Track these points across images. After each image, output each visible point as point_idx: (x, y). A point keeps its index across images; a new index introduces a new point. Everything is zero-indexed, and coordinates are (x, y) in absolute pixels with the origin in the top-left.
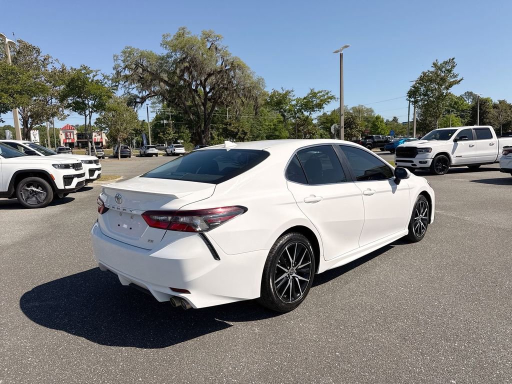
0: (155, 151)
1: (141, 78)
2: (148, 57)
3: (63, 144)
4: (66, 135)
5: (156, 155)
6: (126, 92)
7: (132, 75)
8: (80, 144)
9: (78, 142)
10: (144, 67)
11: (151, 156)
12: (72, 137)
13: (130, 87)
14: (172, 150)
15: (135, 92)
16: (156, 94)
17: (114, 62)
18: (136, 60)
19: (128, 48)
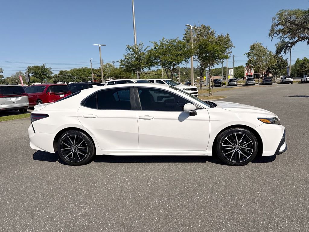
0: (291, 80)
1: (290, 29)
2: (294, 14)
3: (246, 76)
4: (248, 71)
5: (292, 82)
6: (281, 41)
7: (285, 28)
8: (255, 76)
9: (254, 75)
10: (291, 21)
11: (288, 84)
12: (251, 72)
13: (285, 37)
14: (305, 78)
15: (287, 40)
16: (303, 39)
17: (273, 22)
18: (286, 18)
19: (281, 11)
